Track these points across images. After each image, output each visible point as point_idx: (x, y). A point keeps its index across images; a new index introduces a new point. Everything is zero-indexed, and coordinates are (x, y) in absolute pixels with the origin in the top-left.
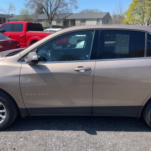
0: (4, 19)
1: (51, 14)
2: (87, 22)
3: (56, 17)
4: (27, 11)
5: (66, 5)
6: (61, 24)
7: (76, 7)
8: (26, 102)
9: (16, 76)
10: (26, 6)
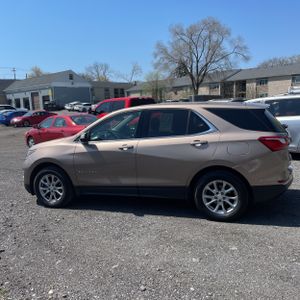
0: (122, 90)
1: (198, 75)
2: (269, 83)
3: (206, 80)
4: (157, 75)
5: (225, 57)
6: (218, 92)
7: (247, 59)
8: (79, 180)
9: (71, 154)
10: (156, 66)
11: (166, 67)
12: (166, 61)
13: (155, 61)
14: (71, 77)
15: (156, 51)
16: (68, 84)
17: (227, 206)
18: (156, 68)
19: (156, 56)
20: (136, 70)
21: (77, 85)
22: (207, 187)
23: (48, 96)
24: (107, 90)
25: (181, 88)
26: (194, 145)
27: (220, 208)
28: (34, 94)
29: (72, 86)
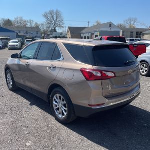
0: (141, 33)
21: (113, 30)
22: (55, 97)
28: (92, 35)
29: (110, 30)
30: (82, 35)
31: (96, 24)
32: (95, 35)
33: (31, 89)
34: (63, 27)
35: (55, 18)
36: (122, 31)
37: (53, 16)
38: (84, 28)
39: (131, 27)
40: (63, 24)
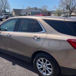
4: (59, 9)
11: (62, 6)
12: (63, 5)
13: (59, 5)
14: (36, 9)
15: (60, 1)
16: (35, 11)
17: (47, 72)
18: (59, 7)
19: (60, 3)
20: (55, 7)
21: (37, 11)
22: (39, 60)
23: (30, 14)
24: (46, 13)
25: (66, 13)
26: (34, 38)
27: (44, 71)
28: (27, 13)
29: (36, 11)
30: (21, 14)
31: (27, 8)
32: (28, 14)
33: (13, 53)
34: (10, 9)
35: (4, 3)
36: (41, 12)
37: (3, 3)
38: (22, 10)
39: (44, 10)
40: (9, 7)
